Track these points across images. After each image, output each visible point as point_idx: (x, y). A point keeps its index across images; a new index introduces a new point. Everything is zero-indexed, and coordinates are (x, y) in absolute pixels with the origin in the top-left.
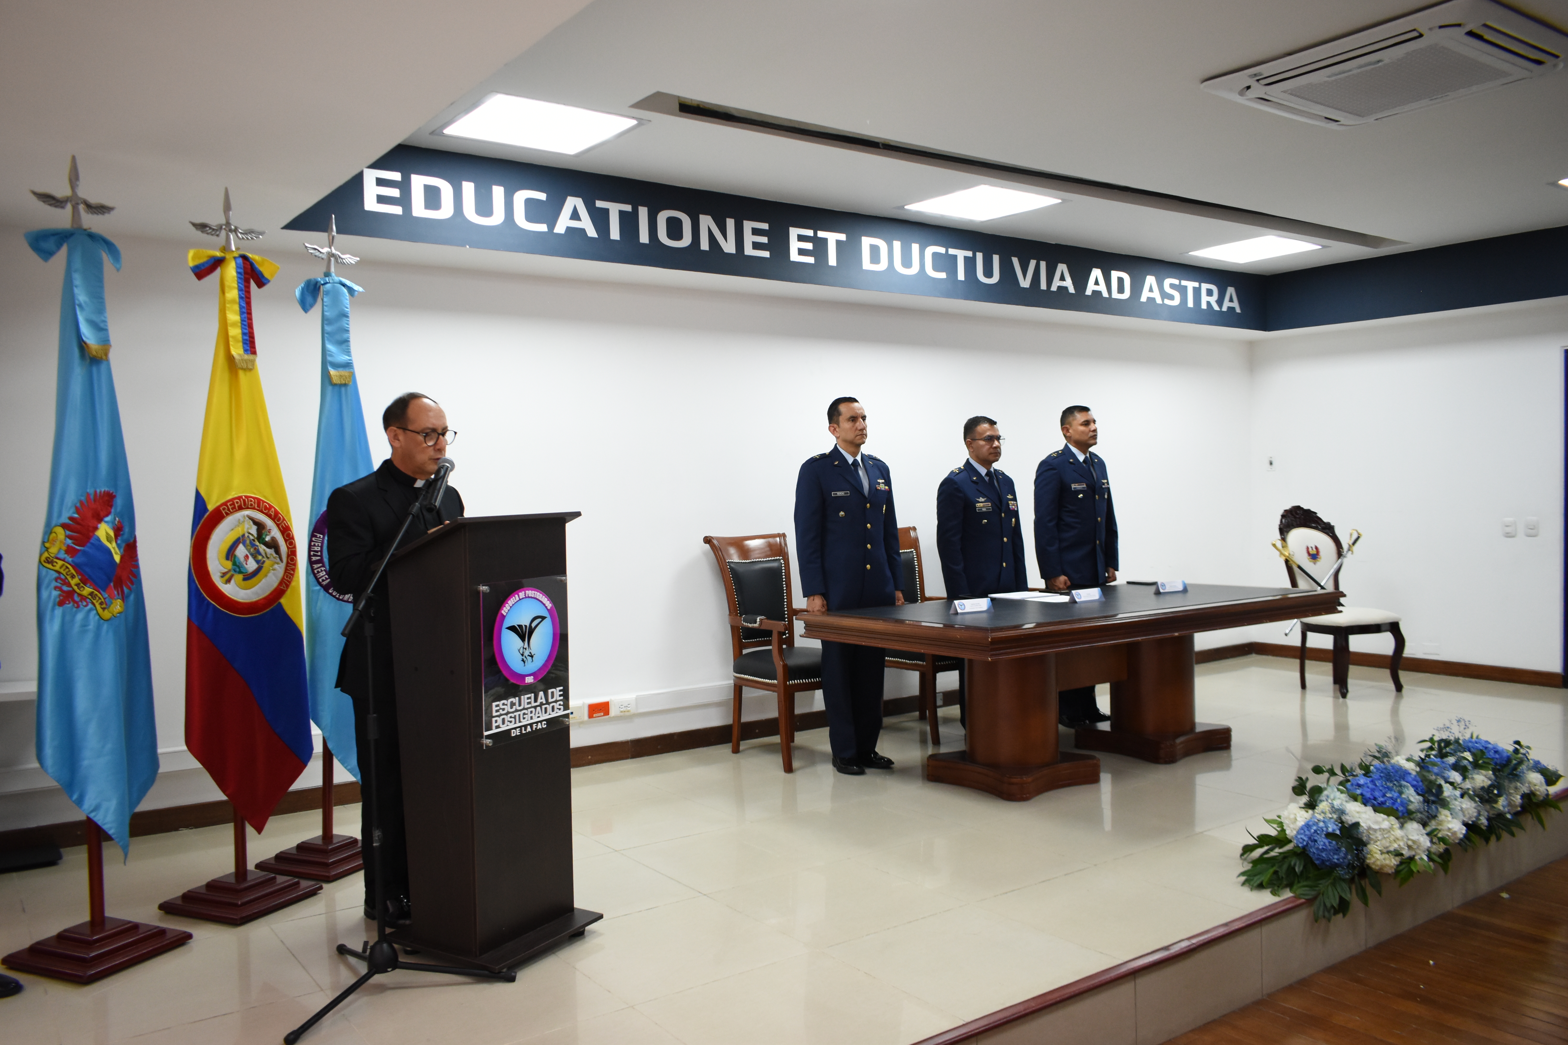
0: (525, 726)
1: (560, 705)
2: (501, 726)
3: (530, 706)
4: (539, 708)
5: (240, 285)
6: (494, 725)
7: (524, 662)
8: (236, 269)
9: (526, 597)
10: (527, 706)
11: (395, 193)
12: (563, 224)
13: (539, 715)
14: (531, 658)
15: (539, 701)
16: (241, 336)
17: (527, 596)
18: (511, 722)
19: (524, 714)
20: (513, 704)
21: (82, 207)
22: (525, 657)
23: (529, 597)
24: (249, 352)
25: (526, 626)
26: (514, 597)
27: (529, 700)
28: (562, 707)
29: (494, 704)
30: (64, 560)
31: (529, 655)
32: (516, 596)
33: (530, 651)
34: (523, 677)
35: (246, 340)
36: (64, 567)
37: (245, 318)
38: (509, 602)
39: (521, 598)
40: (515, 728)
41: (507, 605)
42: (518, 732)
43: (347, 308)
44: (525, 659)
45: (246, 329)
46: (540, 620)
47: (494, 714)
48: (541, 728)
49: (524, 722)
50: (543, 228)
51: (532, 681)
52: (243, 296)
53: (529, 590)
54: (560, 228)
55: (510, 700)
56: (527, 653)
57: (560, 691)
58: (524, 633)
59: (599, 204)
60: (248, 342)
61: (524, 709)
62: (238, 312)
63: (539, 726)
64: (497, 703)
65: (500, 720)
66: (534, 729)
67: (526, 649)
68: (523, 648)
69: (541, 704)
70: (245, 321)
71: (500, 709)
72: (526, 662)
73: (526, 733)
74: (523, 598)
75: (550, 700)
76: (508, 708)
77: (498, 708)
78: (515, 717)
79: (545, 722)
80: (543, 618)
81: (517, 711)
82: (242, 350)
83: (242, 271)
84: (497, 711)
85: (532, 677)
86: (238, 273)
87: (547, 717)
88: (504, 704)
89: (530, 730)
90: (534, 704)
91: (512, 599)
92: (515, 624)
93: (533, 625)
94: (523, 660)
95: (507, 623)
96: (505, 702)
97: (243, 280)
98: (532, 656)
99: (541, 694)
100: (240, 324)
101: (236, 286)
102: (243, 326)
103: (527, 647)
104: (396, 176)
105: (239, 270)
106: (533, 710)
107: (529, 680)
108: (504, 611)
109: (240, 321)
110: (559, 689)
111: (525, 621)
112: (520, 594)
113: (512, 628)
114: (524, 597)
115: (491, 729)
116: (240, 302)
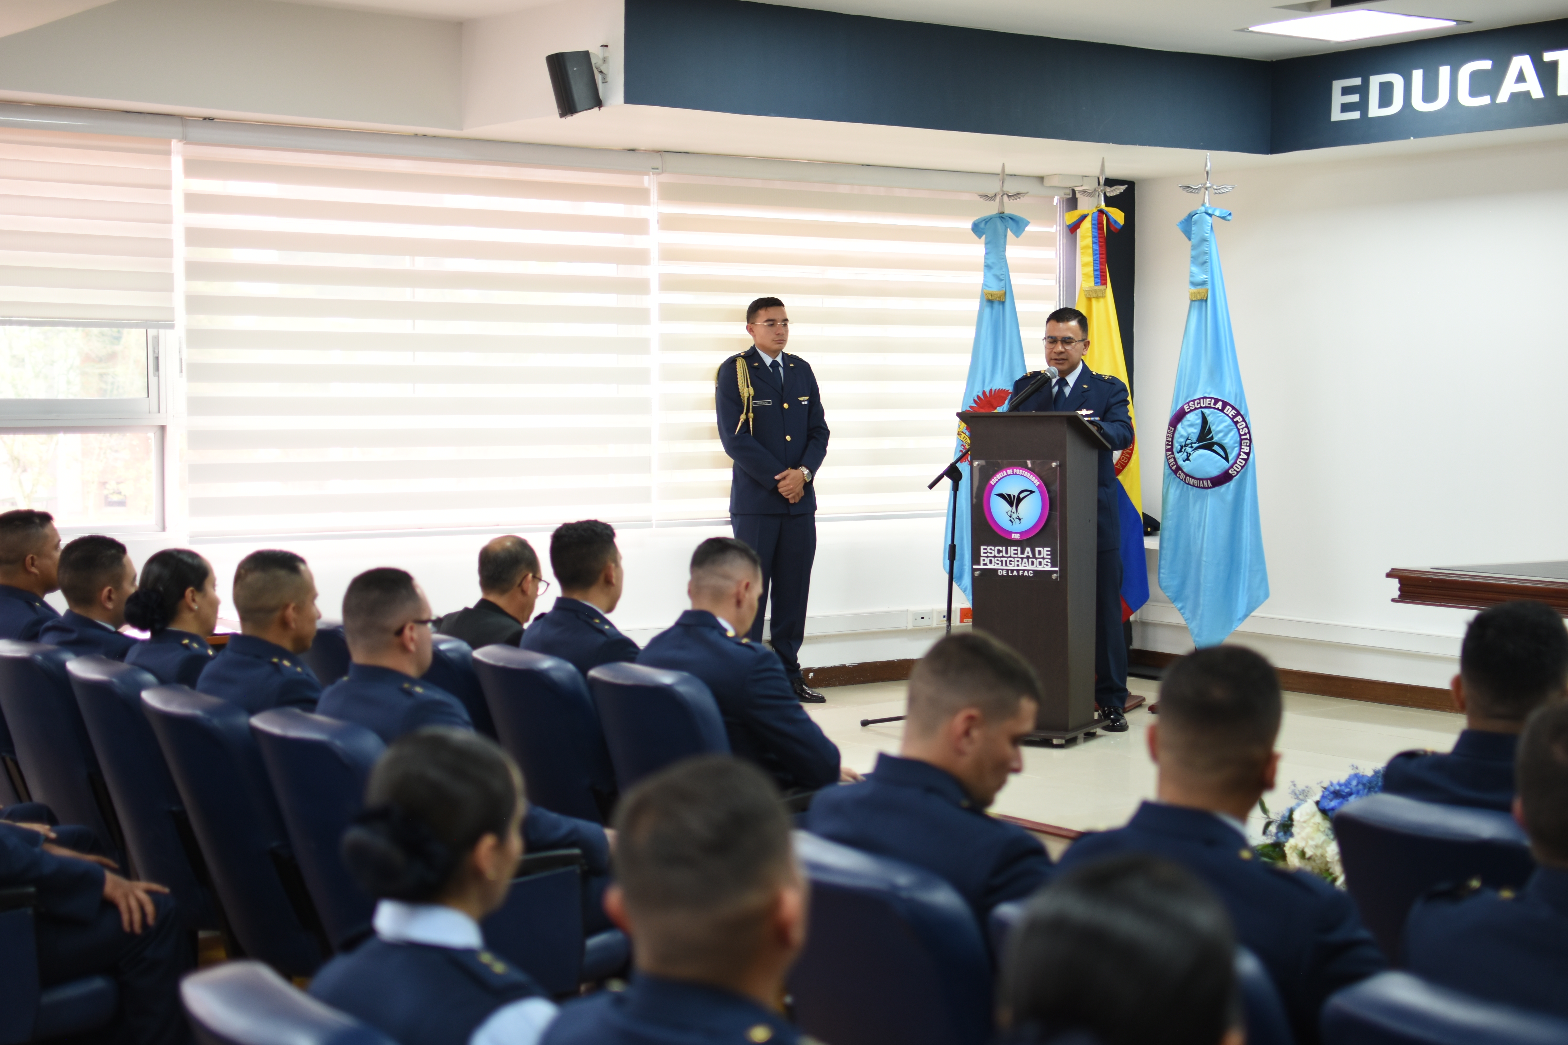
0: (1012, 571)
1: (1047, 562)
2: (988, 564)
3: (1016, 556)
4: (1025, 560)
5: (1094, 233)
6: (982, 562)
7: (1012, 522)
8: (1092, 222)
9: (1013, 474)
10: (1013, 555)
11: (1355, 98)
12: (1508, 88)
13: (1025, 565)
14: (1019, 520)
15: (1026, 555)
16: (1093, 272)
17: (1015, 473)
18: (998, 564)
19: (1011, 561)
20: (999, 551)
21: (1005, 197)
22: (1013, 519)
23: (1016, 474)
24: (1099, 284)
25: (1014, 496)
26: (1002, 473)
27: (1016, 552)
28: (1049, 564)
29: (982, 548)
30: (965, 434)
31: (1016, 518)
32: (1005, 472)
33: (1018, 515)
34: (1011, 533)
35: (1097, 275)
36: (965, 438)
37: (1097, 258)
38: (998, 476)
39: (1009, 474)
40: (1003, 570)
41: (995, 478)
42: (1005, 573)
43: (1207, 233)
44: (1013, 520)
45: (1098, 266)
46: (1028, 493)
47: (982, 554)
48: (1027, 575)
49: (1010, 567)
50: (1485, 100)
51: (1019, 538)
52: (1096, 241)
53: (1017, 469)
54: (1503, 97)
55: (997, 548)
56: (1015, 516)
57: (1047, 551)
58: (1013, 501)
59: (1548, 56)
60: (1099, 277)
61: (1010, 557)
62: (1092, 255)
63: (1026, 573)
64: (985, 547)
65: (987, 561)
66: (1020, 575)
67: (1013, 513)
68: (1011, 512)
69: (1028, 557)
70: (1097, 260)
71: (988, 552)
72: (1014, 522)
73: (1013, 575)
74: (1011, 475)
75: (1037, 556)
76: (995, 553)
77: (986, 551)
78: (1002, 561)
79: (1032, 572)
80: (1032, 492)
81: (1003, 557)
82: (1093, 283)
83: (1096, 222)
84: (985, 553)
85: (1019, 535)
86: (1093, 224)
87: (1033, 568)
88: (991, 549)
89: (1016, 574)
90: (1020, 555)
91: (1000, 474)
92: (1004, 492)
93: (1022, 496)
94: (1011, 521)
95: (997, 490)
96: (993, 548)
97: (1097, 229)
98: (1020, 519)
99: (1028, 549)
100: (1092, 264)
101: (1091, 235)
102: (1095, 265)
103: (1015, 512)
104: (1357, 81)
105: (1094, 222)
106: (1020, 560)
107: (1016, 536)
108: (993, 482)
109: (1092, 261)
110: (1046, 549)
111: (1014, 492)
112: (1008, 471)
113: (1001, 495)
114: (1012, 473)
115: (979, 564)
116: (1093, 247)
